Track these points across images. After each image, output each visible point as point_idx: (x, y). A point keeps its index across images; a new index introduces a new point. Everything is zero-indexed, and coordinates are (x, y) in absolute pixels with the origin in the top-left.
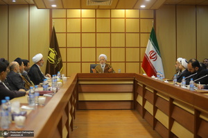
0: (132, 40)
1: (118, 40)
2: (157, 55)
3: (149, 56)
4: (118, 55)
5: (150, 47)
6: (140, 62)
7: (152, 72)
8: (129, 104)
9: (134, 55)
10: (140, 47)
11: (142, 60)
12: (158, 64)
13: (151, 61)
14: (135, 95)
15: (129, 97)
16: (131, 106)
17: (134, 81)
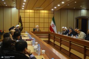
1: (42, 20)
2: (55, 25)
3: (52, 26)
4: (42, 25)
6: (49, 28)
8: (47, 42)
9: (47, 25)
10: (49, 23)
12: (55, 29)
13: (53, 27)
14: (49, 38)
15: (47, 39)
17: (49, 34)
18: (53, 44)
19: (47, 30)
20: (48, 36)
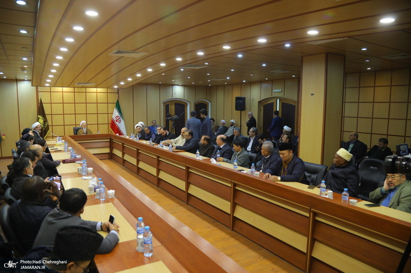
0: (102, 108)
1: (92, 108)
2: (121, 119)
3: (115, 119)
4: (93, 119)
5: (116, 113)
6: (108, 124)
7: (117, 130)
8: (107, 155)
9: (103, 119)
10: (108, 113)
11: (110, 122)
12: (122, 126)
13: (117, 123)
14: (111, 148)
15: (107, 150)
16: (109, 156)
17: (110, 139)
18: (122, 161)
19: (104, 130)
20: (108, 144)
